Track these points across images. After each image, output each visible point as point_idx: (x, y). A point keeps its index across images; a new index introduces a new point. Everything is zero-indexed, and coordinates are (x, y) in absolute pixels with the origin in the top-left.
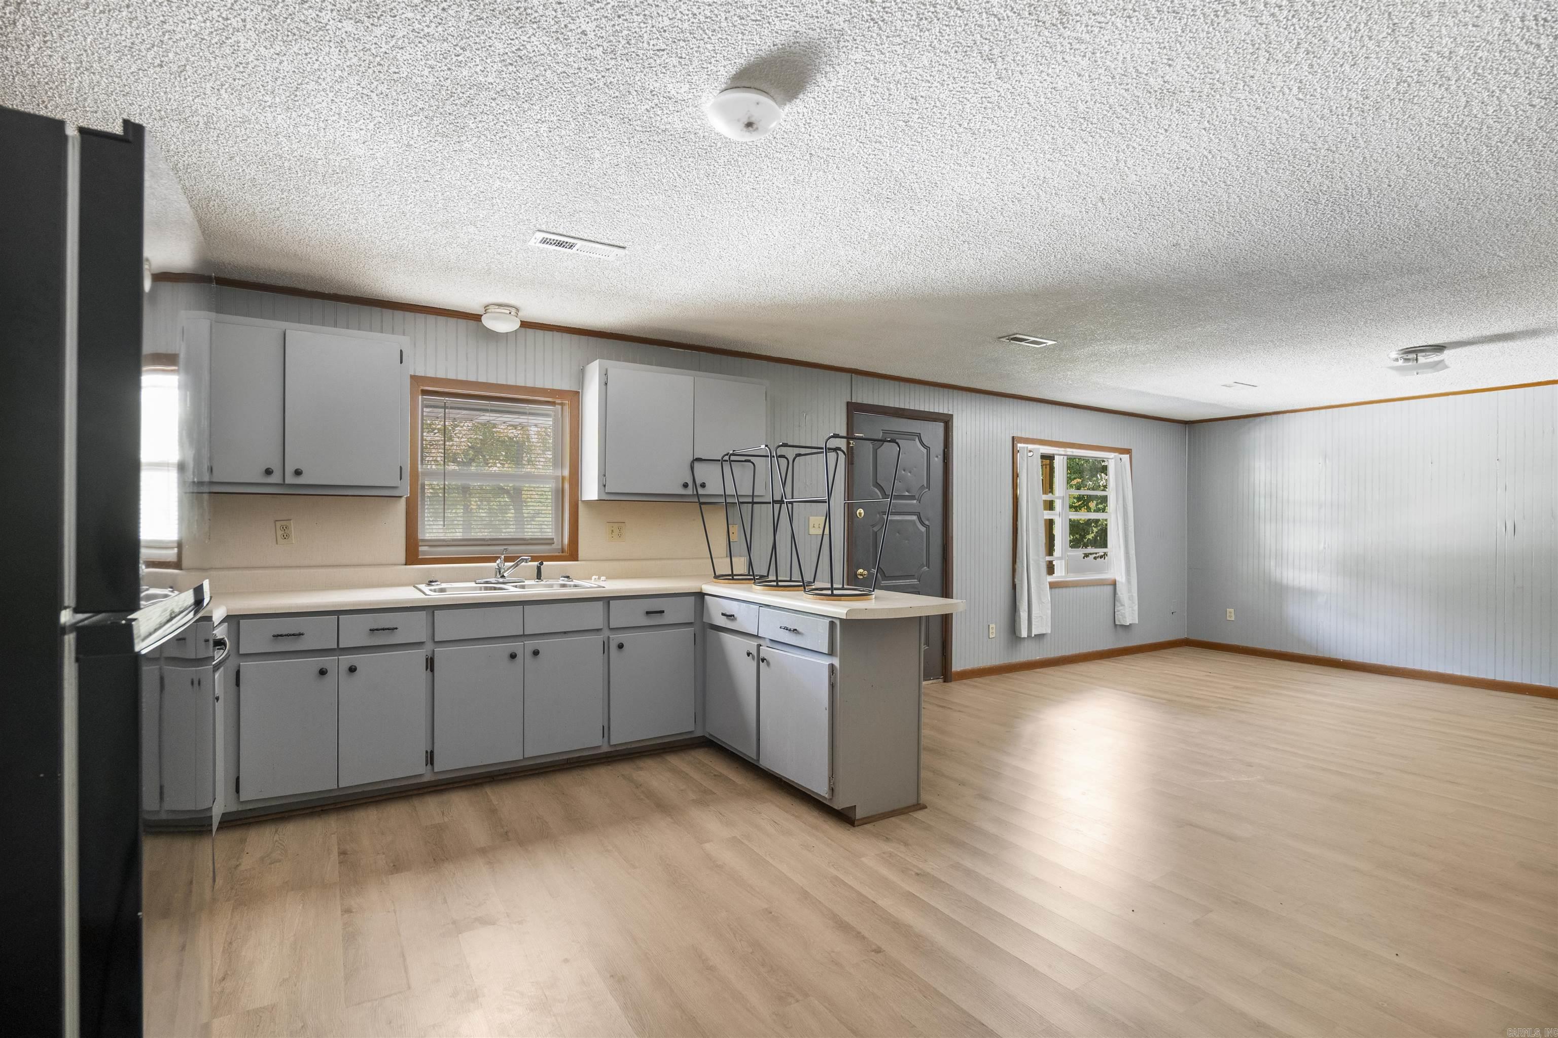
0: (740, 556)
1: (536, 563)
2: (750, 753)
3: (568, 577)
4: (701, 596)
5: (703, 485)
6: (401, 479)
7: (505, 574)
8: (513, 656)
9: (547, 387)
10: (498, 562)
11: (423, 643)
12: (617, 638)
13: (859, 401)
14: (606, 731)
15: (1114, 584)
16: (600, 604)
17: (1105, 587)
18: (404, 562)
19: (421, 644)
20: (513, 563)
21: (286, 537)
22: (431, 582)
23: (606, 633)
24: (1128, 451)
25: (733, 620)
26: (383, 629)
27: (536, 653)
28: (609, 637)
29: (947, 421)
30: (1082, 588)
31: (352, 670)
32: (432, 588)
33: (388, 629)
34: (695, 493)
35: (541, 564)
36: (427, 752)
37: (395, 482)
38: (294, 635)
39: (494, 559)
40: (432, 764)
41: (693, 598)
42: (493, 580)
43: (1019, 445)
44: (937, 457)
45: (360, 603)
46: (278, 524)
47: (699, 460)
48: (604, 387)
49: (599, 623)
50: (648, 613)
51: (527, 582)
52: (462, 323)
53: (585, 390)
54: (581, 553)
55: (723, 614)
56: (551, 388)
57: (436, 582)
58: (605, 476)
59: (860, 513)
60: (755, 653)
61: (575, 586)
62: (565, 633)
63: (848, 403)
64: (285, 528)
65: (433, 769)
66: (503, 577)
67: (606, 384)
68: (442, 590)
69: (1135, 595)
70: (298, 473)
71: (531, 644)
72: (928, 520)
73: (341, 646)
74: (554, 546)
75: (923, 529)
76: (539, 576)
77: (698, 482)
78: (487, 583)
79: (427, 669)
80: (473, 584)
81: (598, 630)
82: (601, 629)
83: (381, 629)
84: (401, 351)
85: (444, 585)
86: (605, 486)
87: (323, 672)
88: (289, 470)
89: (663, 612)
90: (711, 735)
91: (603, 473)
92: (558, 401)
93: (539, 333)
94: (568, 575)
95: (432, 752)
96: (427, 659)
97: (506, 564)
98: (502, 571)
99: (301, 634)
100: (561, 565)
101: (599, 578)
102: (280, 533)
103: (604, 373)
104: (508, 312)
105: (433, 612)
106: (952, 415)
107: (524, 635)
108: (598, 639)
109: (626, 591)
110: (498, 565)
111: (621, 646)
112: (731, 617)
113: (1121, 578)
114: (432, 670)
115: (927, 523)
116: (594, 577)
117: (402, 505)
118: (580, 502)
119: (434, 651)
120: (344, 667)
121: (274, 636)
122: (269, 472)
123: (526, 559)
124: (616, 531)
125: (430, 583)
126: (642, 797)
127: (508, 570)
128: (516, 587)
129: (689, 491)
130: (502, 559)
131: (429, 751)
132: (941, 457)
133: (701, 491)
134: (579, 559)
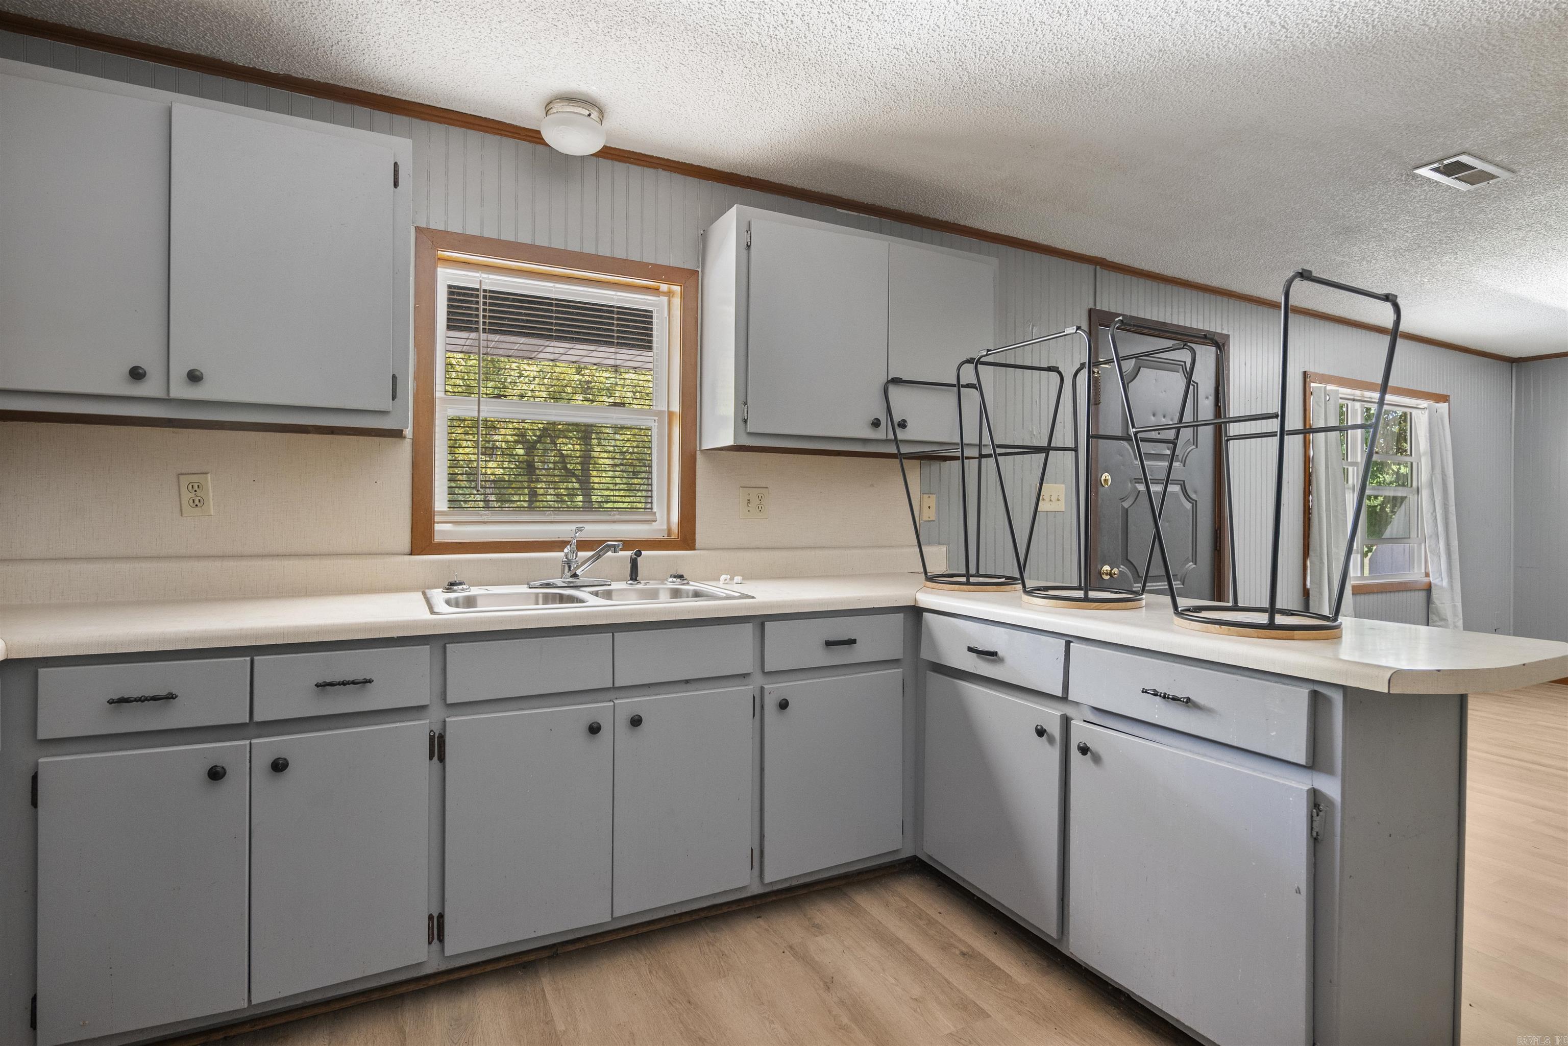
0: (939, 544)
1: (629, 553)
2: (1048, 927)
3: (681, 577)
4: (915, 613)
5: (903, 424)
6: (394, 398)
7: (579, 572)
8: (594, 729)
9: (646, 260)
10: (566, 550)
11: (423, 708)
12: (776, 689)
13: (1105, 309)
14: (759, 856)
15: (1428, 589)
16: (748, 629)
17: (1416, 593)
18: (408, 549)
19: (421, 709)
20: (591, 553)
21: (198, 503)
22: (452, 584)
23: (758, 680)
24: (1444, 398)
25: (993, 661)
26: (344, 683)
27: (636, 722)
28: (762, 689)
29: (1219, 343)
30: (1392, 595)
31: (279, 766)
32: (452, 595)
33: (354, 683)
34: (891, 436)
35: (639, 554)
36: (431, 917)
37: (385, 403)
38: (155, 698)
39: (559, 545)
40: (441, 939)
41: (901, 616)
42: (558, 581)
43: (1312, 385)
44: (1207, 398)
45: (297, 631)
46: (185, 480)
47: (896, 381)
48: (746, 252)
49: (745, 662)
50: (828, 644)
51: (615, 586)
52: (509, 143)
53: (707, 271)
54: (701, 536)
55: (970, 649)
56: (653, 262)
57: (460, 584)
58: (745, 404)
59: (1106, 480)
60: (1055, 730)
61: (697, 594)
62: (687, 682)
63: (1090, 311)
64: (195, 488)
65: (443, 950)
66: (575, 575)
67: (749, 247)
68: (470, 602)
69: (1459, 605)
70: (194, 377)
71: (628, 705)
72: (1195, 492)
73: (258, 718)
74: (655, 526)
75: (1188, 506)
76: (634, 575)
77: (897, 419)
78: (548, 586)
79: (431, 758)
80: (524, 589)
81: (744, 676)
82: (748, 674)
83: (339, 684)
84: (396, 164)
85: (474, 591)
86: (745, 421)
87: (216, 774)
88: (178, 372)
89: (853, 642)
90: (930, 857)
91: (742, 399)
92: (664, 287)
93: (635, 170)
94: (680, 573)
95: (441, 916)
96: (432, 739)
97: (580, 554)
98: (574, 566)
99: (171, 697)
100: (669, 556)
101: (732, 579)
102: (187, 496)
103: (746, 228)
104: (588, 113)
105: (445, 648)
106: (1228, 336)
107: (614, 688)
108: (744, 692)
109: (792, 604)
110: (566, 555)
111: (784, 705)
112: (990, 655)
113: (1440, 580)
114: (442, 759)
115: (1194, 496)
116: (723, 577)
117: (404, 451)
118: (698, 453)
119: (445, 721)
120: (263, 761)
121: (111, 702)
122: (137, 374)
123: (614, 546)
124: (755, 502)
125: (451, 586)
126: (845, 1020)
127: (583, 563)
128: (596, 594)
129: (880, 434)
130: (574, 546)
131: (435, 915)
132: (1212, 398)
133: (901, 435)
134: (697, 545)
